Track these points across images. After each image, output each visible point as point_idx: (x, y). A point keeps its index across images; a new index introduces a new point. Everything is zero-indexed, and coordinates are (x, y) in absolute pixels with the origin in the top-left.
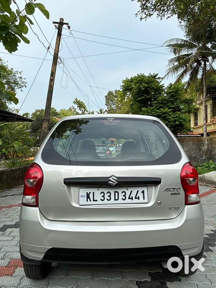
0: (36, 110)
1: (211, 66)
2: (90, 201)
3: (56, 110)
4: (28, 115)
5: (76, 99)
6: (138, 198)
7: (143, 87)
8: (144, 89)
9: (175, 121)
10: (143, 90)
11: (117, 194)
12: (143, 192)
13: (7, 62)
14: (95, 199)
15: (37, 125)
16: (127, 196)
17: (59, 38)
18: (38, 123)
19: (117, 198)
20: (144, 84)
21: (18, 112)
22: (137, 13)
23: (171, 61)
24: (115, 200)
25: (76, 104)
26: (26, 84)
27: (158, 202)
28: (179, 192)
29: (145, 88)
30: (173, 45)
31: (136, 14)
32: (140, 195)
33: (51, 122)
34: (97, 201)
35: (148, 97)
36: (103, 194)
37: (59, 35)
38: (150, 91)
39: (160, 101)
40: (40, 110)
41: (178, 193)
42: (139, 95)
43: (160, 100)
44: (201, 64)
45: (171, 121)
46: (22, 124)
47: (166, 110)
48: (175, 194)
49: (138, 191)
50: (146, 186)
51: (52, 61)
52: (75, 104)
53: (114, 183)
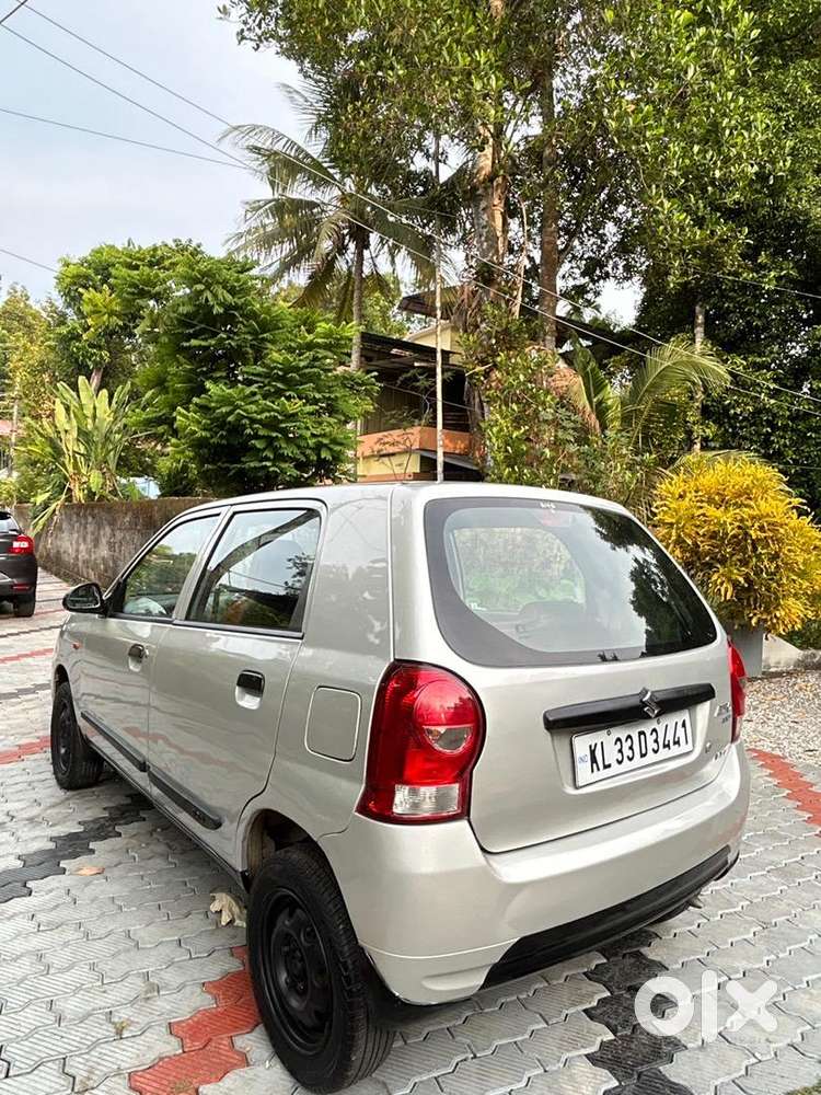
1: (375, 265)
2: (598, 769)
6: (678, 743)
7: (221, 304)
8: (221, 311)
9: (318, 447)
10: (218, 315)
11: (642, 737)
12: (683, 724)
14: (607, 764)
16: (661, 740)
19: (644, 751)
20: (220, 291)
22: (228, 7)
23: (255, 207)
24: (641, 756)
29: (228, 307)
30: (271, 155)
31: (224, 7)
32: (680, 732)
34: (609, 766)
35: (233, 344)
36: (619, 746)
38: (242, 322)
39: (280, 369)
42: (193, 326)
43: (280, 366)
44: (346, 248)
45: (308, 447)
47: (295, 406)
48: (726, 719)
49: (676, 724)
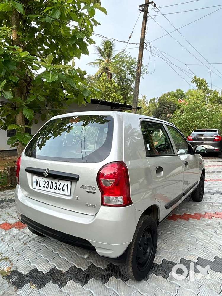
0: (163, 94)
2: (38, 186)
3: (182, 92)
4: (155, 100)
5: (195, 77)
6: (64, 190)
11: (52, 183)
12: (67, 185)
13: (129, 53)
14: (40, 186)
15: (160, 110)
16: (58, 187)
17: (145, 21)
18: (161, 108)
19: (51, 188)
21: (145, 98)
24: (51, 189)
25: (195, 83)
26: (146, 71)
27: (77, 196)
28: (95, 191)
32: (65, 187)
33: (174, 105)
34: (41, 187)
36: (44, 183)
37: (145, 17)
40: (167, 93)
41: (93, 192)
46: (147, 110)
48: (90, 192)
49: (64, 184)
50: (70, 181)
51: (139, 48)
52: (193, 83)
53: (46, 174)
